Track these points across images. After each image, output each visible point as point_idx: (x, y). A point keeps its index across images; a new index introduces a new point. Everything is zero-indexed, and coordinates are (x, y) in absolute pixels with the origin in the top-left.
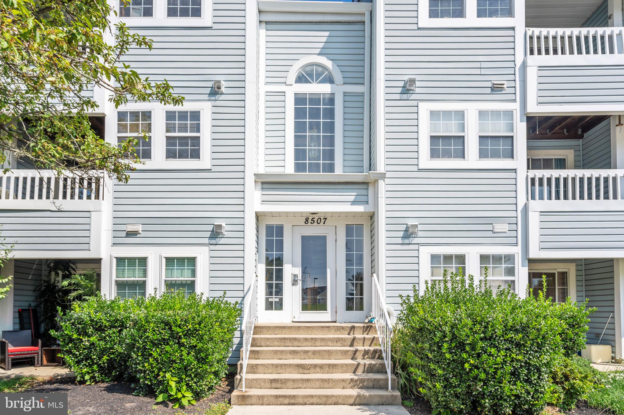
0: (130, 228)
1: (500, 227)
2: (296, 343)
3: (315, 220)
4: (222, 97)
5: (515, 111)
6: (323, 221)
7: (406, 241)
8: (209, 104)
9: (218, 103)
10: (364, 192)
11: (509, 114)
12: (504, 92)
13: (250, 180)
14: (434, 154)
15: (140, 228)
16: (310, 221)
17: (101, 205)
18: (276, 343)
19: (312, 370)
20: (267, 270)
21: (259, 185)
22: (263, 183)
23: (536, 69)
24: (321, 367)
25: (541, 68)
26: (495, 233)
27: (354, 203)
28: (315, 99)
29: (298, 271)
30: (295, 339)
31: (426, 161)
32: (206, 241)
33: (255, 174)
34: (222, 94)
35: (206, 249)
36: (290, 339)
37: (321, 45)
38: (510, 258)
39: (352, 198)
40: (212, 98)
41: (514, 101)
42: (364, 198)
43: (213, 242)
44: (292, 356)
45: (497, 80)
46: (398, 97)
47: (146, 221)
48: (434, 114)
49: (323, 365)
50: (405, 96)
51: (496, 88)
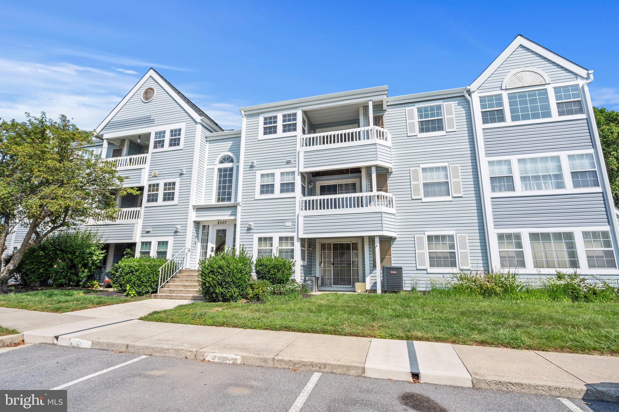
0: (147, 230)
1: (289, 224)
2: (192, 277)
3: (222, 222)
4: (184, 176)
5: (296, 171)
6: (225, 222)
7: (248, 232)
8: (179, 179)
9: (182, 178)
10: (234, 210)
11: (293, 173)
12: (291, 163)
13: (191, 208)
14: (262, 192)
15: (151, 230)
16: (220, 223)
17: (138, 221)
18: (185, 277)
19: (188, 287)
20: (201, 245)
21: (195, 210)
22: (197, 209)
23: (303, 153)
24: (192, 286)
25: (305, 152)
26: (286, 226)
27: (231, 215)
28: (225, 170)
29: (214, 246)
30: (192, 275)
31: (258, 195)
32: (173, 234)
33: (193, 206)
34: (184, 174)
35: (173, 237)
36: (190, 275)
37: (229, 147)
38: (292, 238)
39: (230, 213)
40: (181, 176)
41: (295, 167)
42: (234, 213)
43: (175, 234)
44: (186, 282)
45: (288, 159)
46: (248, 169)
47: (154, 227)
48: (262, 175)
49: (192, 285)
50: (251, 169)
51: (288, 162)
